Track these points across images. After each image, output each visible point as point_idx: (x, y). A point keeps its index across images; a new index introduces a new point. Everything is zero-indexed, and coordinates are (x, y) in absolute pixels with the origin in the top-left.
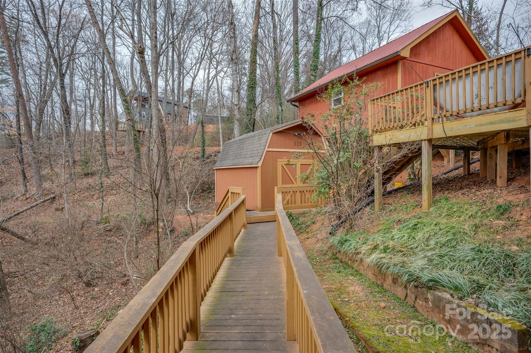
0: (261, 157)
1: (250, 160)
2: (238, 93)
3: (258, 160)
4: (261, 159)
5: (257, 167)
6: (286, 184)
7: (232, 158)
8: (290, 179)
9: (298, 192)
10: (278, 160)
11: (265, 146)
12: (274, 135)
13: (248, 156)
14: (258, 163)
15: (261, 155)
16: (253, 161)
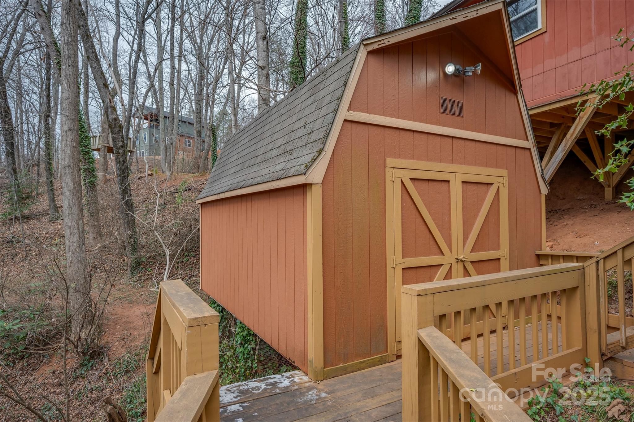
0: (324, 144)
1: (279, 166)
2: (265, 43)
3: (309, 158)
4: (320, 152)
5: (304, 187)
6: (416, 255)
7: (233, 171)
8: (429, 235)
9: (505, 305)
10: (390, 162)
11: (340, 99)
12: (374, 62)
13: (276, 152)
14: (308, 167)
15: (322, 135)
16: (290, 165)
